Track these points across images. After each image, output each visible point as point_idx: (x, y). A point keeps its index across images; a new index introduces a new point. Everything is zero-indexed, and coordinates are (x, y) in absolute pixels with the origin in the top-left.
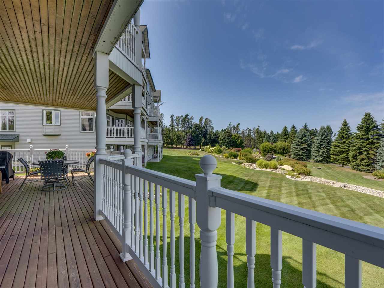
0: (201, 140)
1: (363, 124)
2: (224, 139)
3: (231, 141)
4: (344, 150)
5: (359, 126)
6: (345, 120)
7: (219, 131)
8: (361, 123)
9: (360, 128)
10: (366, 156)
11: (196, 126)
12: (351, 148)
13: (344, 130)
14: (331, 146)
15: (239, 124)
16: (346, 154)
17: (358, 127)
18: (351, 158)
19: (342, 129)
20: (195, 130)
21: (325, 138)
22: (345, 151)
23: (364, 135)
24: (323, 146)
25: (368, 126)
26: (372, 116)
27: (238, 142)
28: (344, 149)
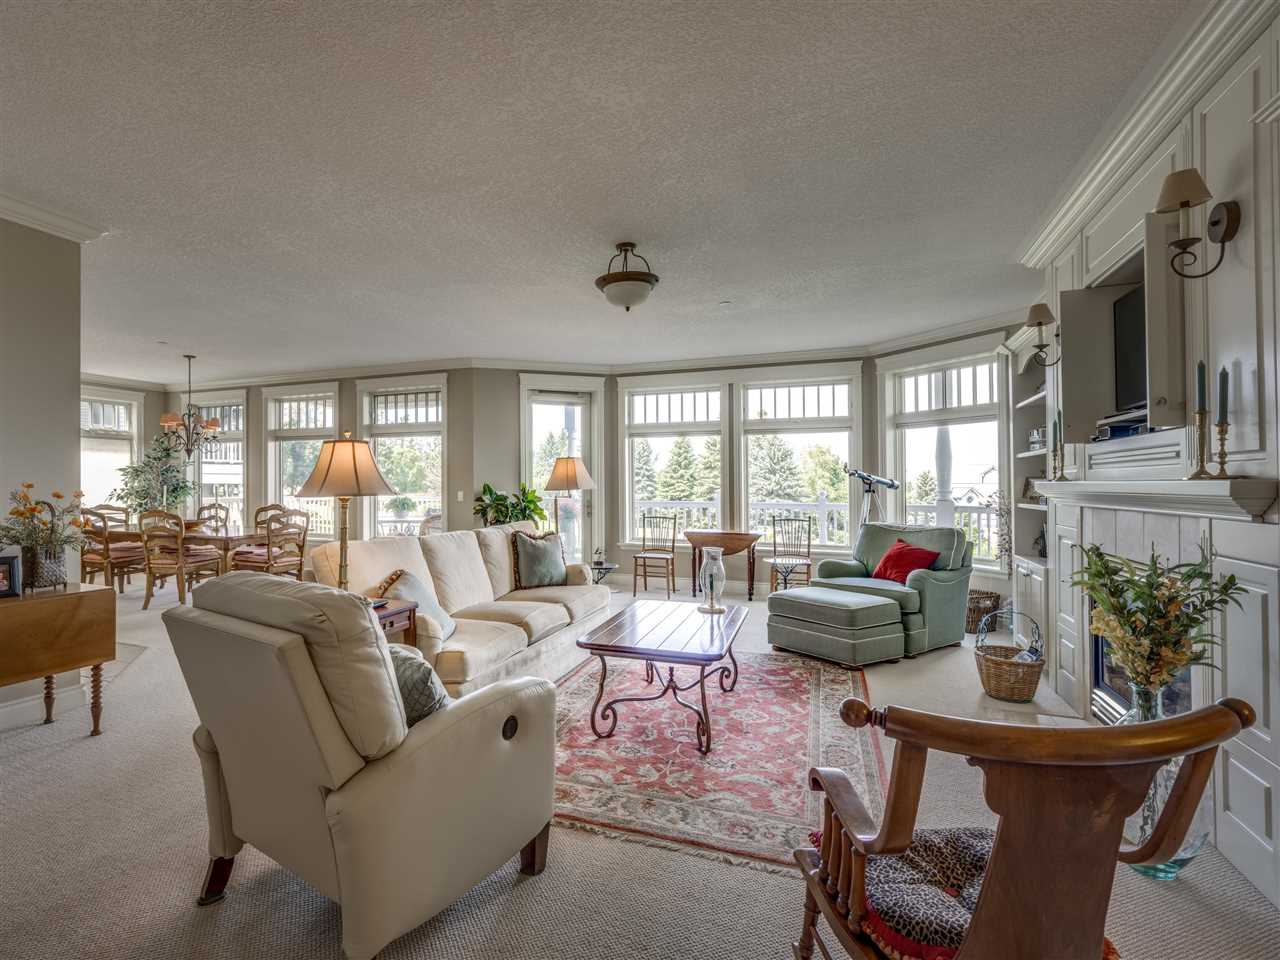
4: (682, 494)
12: (695, 489)
13: (680, 449)
14: (657, 486)
19: (677, 445)
21: (645, 467)
22: (684, 496)
24: (640, 486)
28: (682, 491)
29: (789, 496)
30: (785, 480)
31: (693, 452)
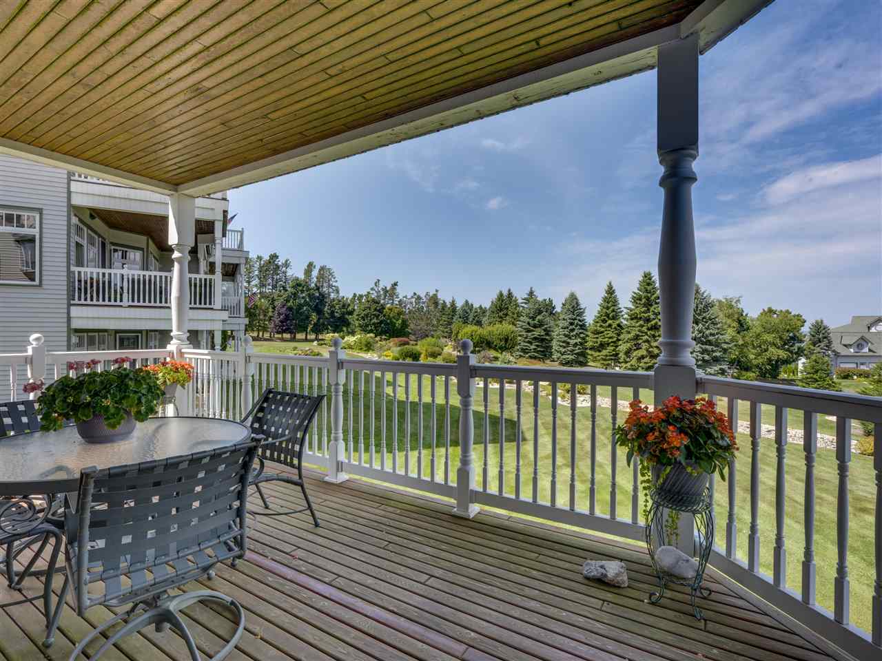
0: (308, 317)
1: (641, 293)
2: (367, 315)
3: (381, 322)
4: (610, 340)
5: (635, 295)
6: (610, 283)
7: (347, 299)
8: (638, 289)
9: (636, 299)
10: (647, 351)
11: (298, 284)
12: (622, 337)
13: (608, 303)
14: (587, 333)
15: (396, 284)
16: (612, 348)
17: (633, 298)
18: (622, 356)
19: (606, 300)
20: (295, 293)
21: (578, 318)
22: (612, 342)
23: (643, 312)
24: (575, 333)
25: (649, 295)
26: (653, 279)
27: (397, 325)
28: (610, 338)
29: (709, 343)
30: (707, 329)
31: (620, 306)
